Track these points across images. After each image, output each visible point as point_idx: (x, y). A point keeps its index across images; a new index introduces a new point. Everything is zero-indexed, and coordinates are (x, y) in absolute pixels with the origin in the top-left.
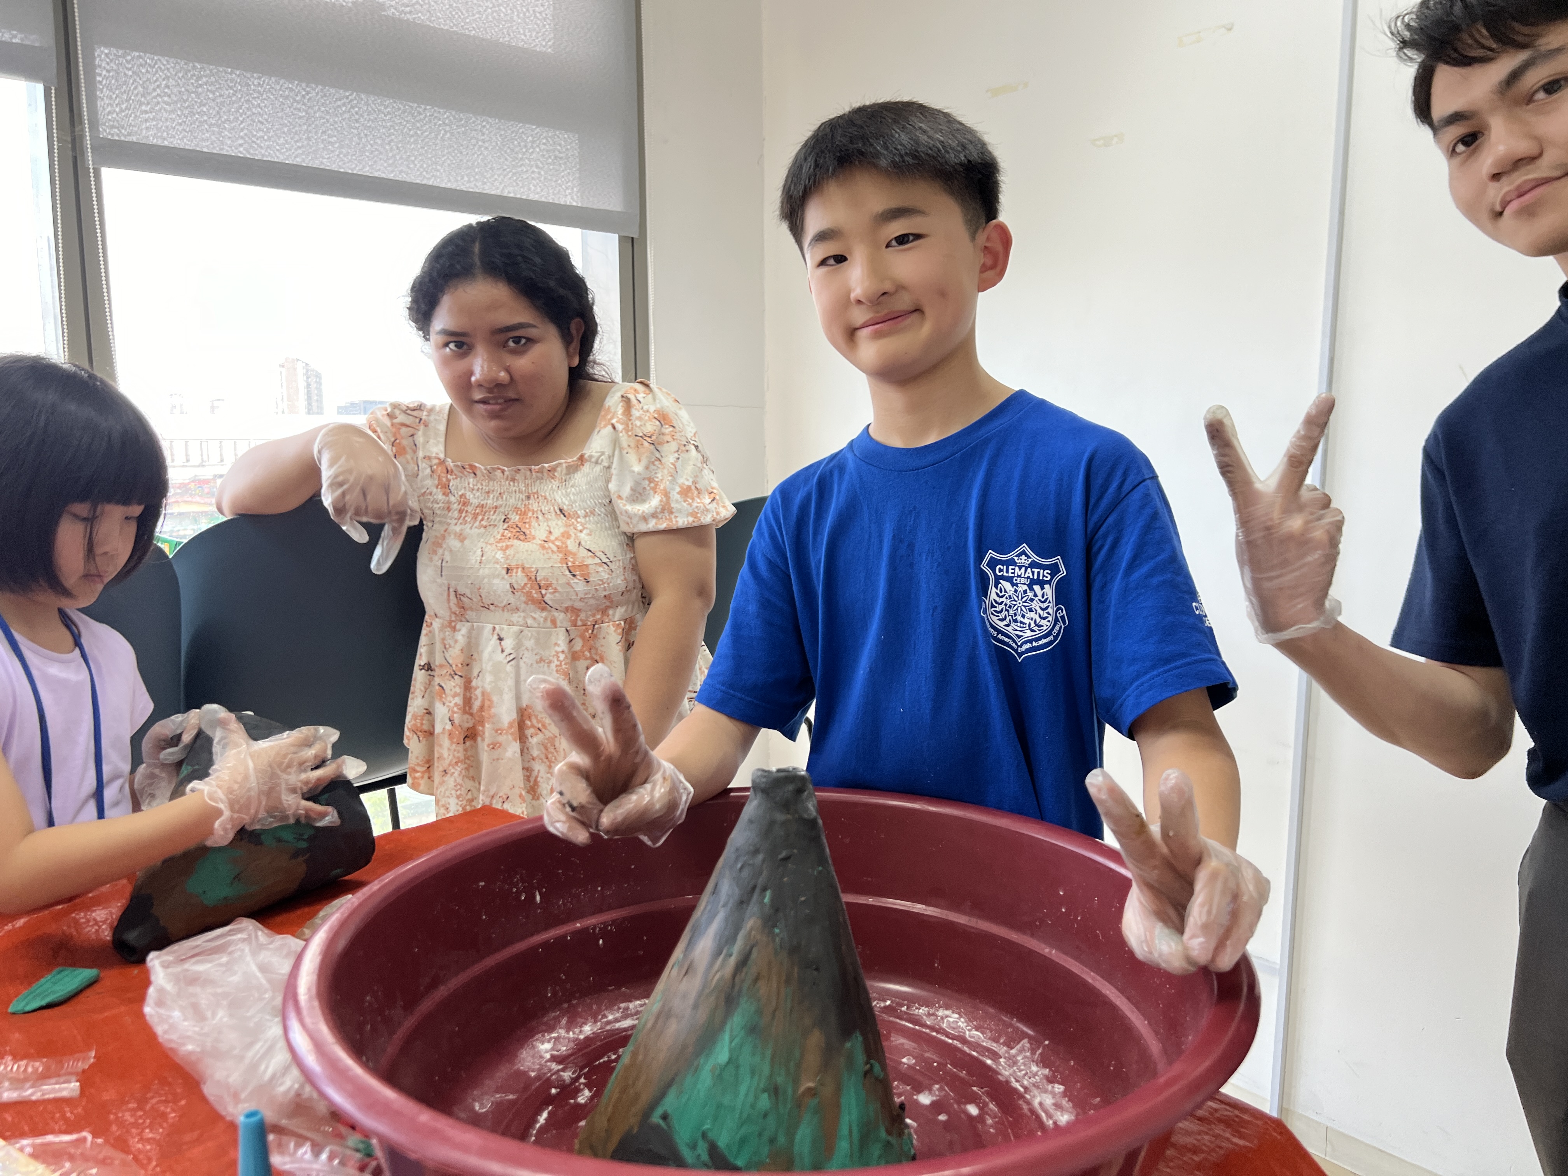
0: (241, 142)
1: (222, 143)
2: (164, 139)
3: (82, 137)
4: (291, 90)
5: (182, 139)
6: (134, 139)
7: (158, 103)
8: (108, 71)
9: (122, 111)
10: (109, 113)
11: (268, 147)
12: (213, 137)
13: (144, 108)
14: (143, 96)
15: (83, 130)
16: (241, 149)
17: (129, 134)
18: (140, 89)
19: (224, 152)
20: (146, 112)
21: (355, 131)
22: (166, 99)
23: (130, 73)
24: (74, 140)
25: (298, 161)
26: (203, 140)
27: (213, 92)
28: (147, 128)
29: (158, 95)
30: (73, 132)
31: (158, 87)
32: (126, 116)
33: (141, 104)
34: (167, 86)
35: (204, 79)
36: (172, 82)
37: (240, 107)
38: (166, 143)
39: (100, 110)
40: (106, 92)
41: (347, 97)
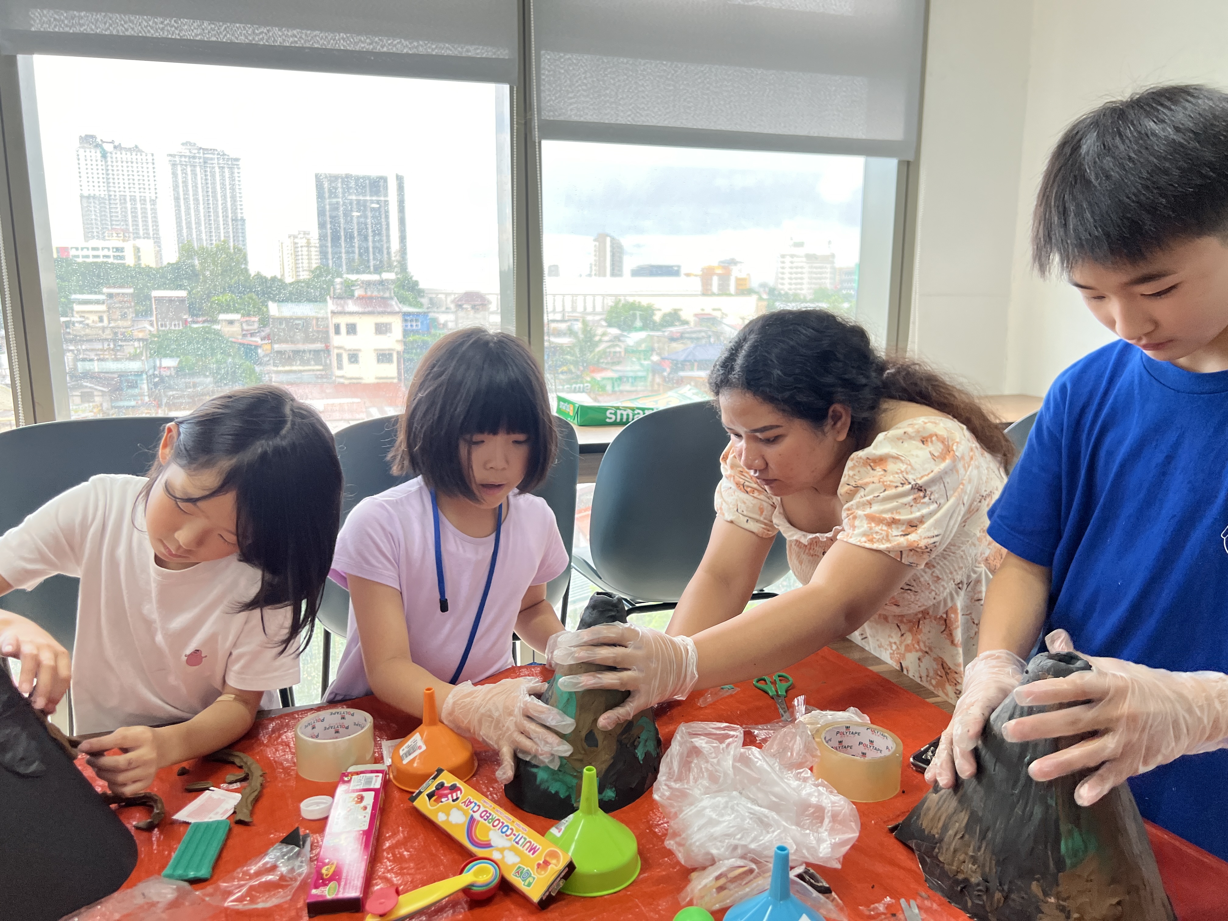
0: (629, 113)
1: (618, 115)
2: (581, 116)
3: (531, 120)
4: (665, 71)
5: (592, 115)
6: (562, 118)
7: (579, 91)
8: (549, 71)
9: (556, 99)
10: (549, 101)
11: (647, 115)
12: (612, 112)
13: (570, 95)
14: (570, 87)
15: (532, 115)
16: (629, 119)
17: (560, 115)
18: (568, 82)
19: (618, 122)
20: (571, 98)
21: (706, 97)
22: (584, 87)
23: (562, 71)
24: (525, 124)
25: (666, 123)
26: (606, 114)
27: (613, 79)
28: (571, 110)
29: (580, 85)
30: (525, 117)
31: (580, 79)
32: (559, 102)
33: (568, 92)
34: (585, 78)
35: (609, 70)
36: (588, 75)
37: (630, 88)
38: (582, 119)
39: (543, 99)
40: (547, 86)
41: (702, 71)
